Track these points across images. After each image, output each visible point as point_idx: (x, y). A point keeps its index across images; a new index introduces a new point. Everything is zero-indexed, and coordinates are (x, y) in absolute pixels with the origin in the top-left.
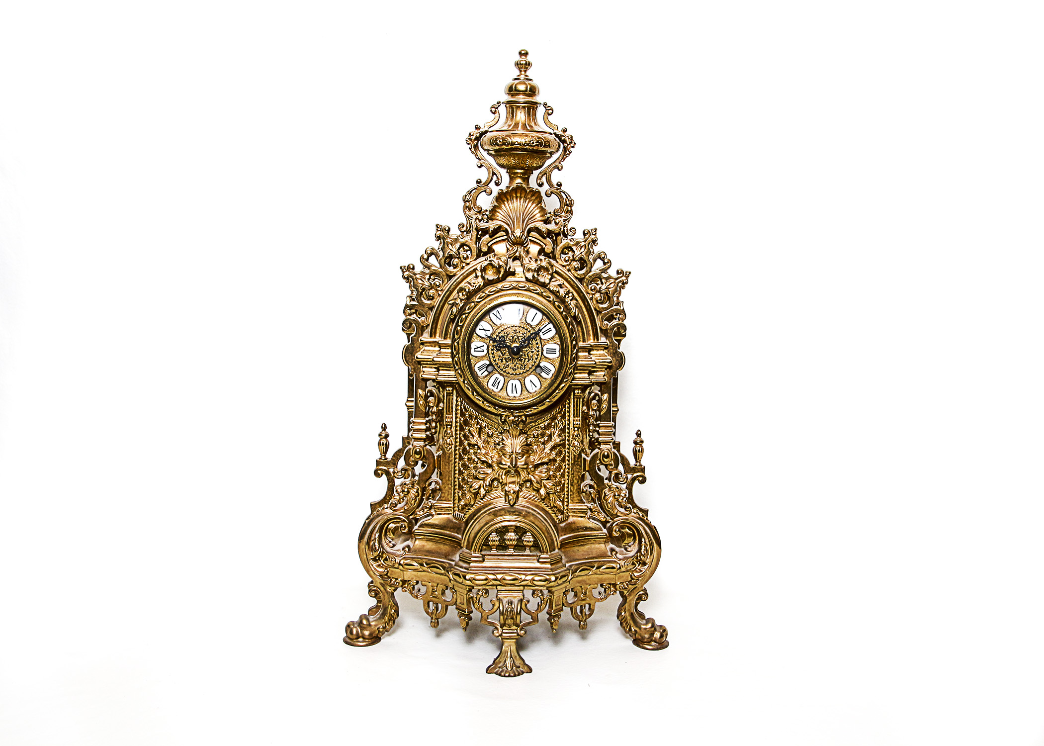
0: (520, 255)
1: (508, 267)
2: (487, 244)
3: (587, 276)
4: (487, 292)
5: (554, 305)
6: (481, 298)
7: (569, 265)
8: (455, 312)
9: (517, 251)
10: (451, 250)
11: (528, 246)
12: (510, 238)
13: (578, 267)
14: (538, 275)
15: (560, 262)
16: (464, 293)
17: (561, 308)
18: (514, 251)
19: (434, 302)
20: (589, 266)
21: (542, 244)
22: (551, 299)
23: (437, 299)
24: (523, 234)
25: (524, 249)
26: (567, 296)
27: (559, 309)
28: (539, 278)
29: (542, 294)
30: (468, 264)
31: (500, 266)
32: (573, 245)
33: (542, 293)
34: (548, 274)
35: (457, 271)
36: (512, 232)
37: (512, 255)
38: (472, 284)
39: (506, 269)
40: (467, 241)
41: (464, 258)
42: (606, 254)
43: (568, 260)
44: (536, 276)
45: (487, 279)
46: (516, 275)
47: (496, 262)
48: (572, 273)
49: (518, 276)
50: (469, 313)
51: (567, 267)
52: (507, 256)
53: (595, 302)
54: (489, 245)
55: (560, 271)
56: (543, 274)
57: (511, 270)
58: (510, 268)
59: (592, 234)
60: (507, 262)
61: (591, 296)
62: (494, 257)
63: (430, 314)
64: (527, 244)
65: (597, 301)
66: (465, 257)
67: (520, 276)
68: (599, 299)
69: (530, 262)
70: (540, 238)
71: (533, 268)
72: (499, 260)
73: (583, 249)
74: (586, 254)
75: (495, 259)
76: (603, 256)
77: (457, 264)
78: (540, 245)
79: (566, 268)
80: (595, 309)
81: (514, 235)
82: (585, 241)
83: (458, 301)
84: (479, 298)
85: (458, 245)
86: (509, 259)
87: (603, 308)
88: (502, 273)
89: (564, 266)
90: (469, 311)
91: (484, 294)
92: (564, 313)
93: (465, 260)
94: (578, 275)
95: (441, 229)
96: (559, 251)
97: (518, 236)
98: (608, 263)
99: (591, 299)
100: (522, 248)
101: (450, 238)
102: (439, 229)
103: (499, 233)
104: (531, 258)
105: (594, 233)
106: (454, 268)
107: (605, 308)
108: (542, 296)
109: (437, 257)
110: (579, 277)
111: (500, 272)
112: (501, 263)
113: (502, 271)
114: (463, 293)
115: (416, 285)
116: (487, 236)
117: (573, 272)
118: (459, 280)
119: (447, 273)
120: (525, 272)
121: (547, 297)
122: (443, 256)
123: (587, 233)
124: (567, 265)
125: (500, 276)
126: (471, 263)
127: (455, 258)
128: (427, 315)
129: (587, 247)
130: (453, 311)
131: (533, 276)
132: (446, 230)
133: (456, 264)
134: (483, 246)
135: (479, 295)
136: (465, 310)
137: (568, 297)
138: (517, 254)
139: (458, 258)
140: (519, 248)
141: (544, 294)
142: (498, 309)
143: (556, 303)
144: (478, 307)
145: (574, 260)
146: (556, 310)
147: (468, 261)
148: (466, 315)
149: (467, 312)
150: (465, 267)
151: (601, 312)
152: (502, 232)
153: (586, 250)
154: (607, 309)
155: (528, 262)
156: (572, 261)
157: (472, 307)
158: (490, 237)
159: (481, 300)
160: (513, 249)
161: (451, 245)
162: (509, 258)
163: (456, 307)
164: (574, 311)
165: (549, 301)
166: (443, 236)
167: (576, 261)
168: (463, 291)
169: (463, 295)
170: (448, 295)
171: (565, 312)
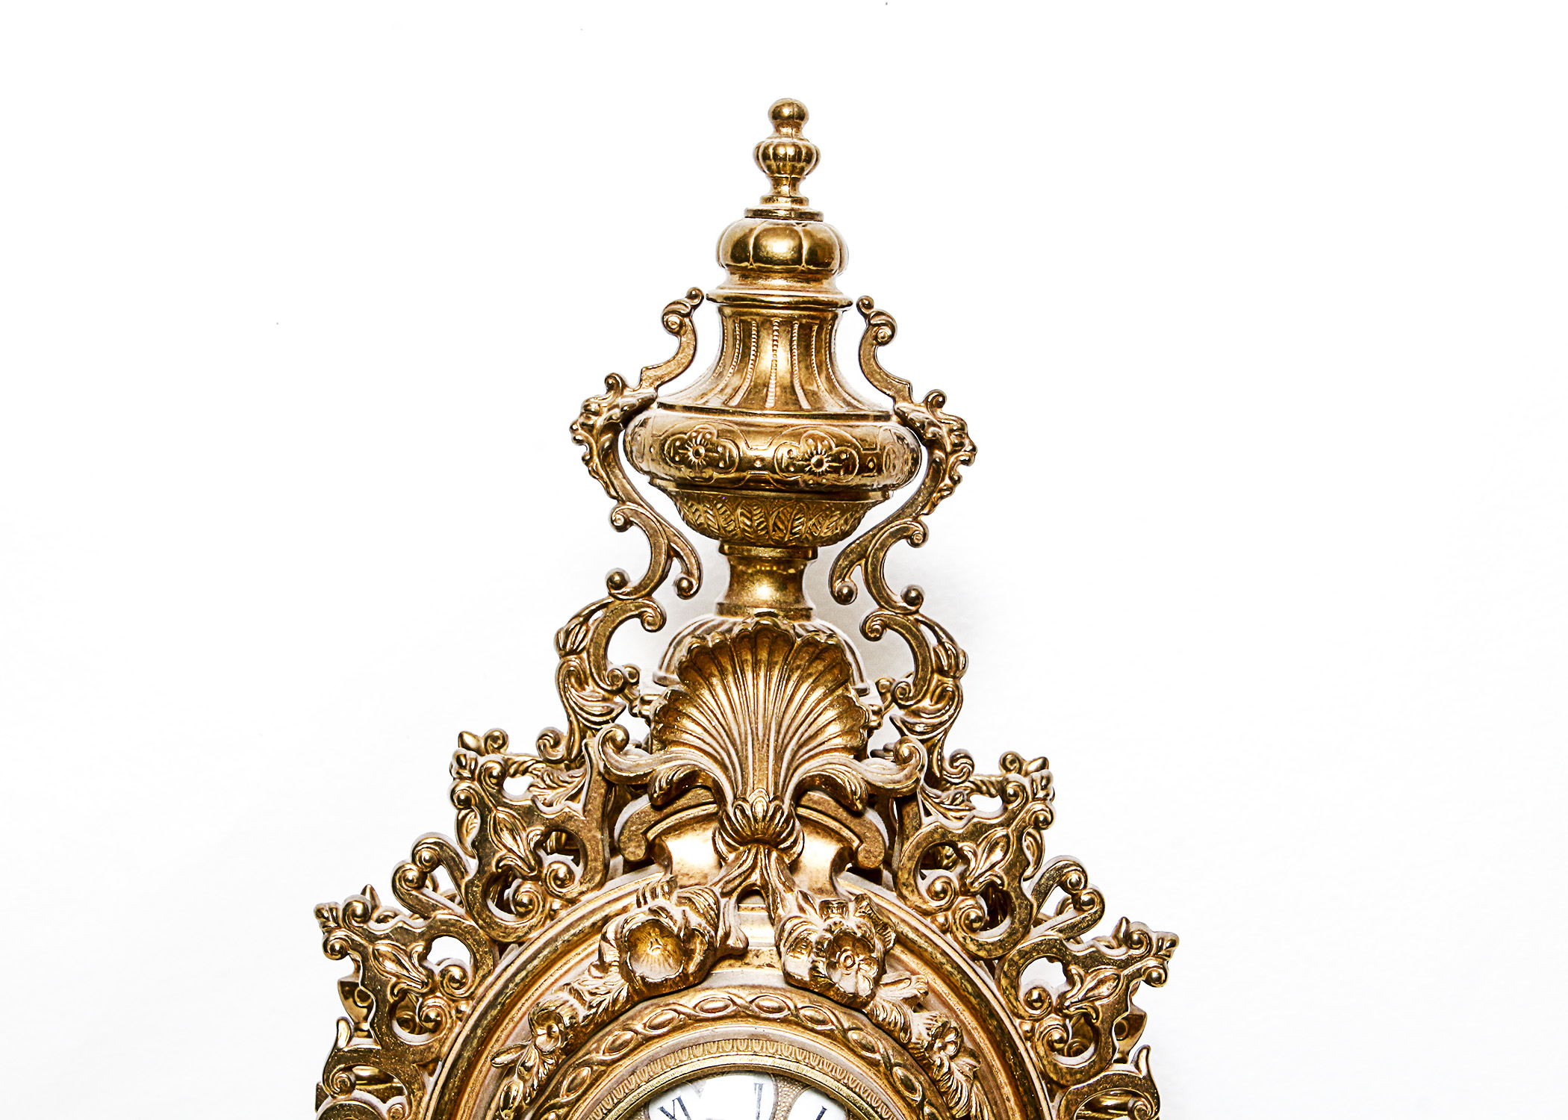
0: (765, 885)
1: (720, 933)
2: (645, 833)
3: (1014, 952)
4: (639, 1027)
5: (888, 1076)
6: (618, 1049)
7: (947, 910)
8: (518, 1099)
9: (753, 868)
10: (510, 850)
11: (797, 849)
12: (729, 818)
13: (979, 919)
14: (831, 966)
15: (914, 899)
16: (555, 1028)
17: (912, 1089)
18: (745, 867)
19: (442, 1043)
20: (1021, 914)
21: (846, 833)
22: (877, 1056)
23: (451, 1029)
24: (778, 808)
25: (780, 860)
26: (938, 1044)
27: (907, 1094)
28: (836, 977)
29: (845, 1037)
30: (572, 902)
31: (691, 934)
32: (963, 838)
33: (845, 1031)
34: (869, 961)
35: (531, 928)
36: (735, 797)
37: (737, 882)
38: (588, 998)
39: (711, 944)
40: (572, 817)
41: (556, 878)
42: (1084, 872)
43: (944, 891)
44: (822, 968)
45: (643, 978)
46: (750, 957)
47: (676, 912)
48: (956, 939)
49: (756, 961)
50: (572, 1104)
51: (941, 919)
52: (717, 890)
53: (1041, 1050)
54: (651, 835)
55: (912, 935)
56: (849, 962)
57: (731, 942)
58: (727, 935)
59: (1034, 799)
60: (718, 916)
61: (1027, 1027)
62: (670, 893)
63: (423, 1087)
64: (792, 839)
65: (1051, 1045)
66: (561, 875)
67: (764, 959)
68: (1056, 1036)
69: (802, 909)
70: (842, 814)
71: (813, 938)
72: (687, 908)
73: (998, 854)
74: (1007, 871)
75: (670, 905)
76: (1074, 877)
77: (531, 901)
78: (840, 838)
79: (934, 921)
80: (1044, 1075)
81: (743, 811)
82: (1006, 824)
83: (532, 1058)
84: (612, 1050)
85: (536, 831)
86: (723, 901)
87: (1071, 1071)
88: (698, 958)
89: (926, 913)
90: (573, 1096)
91: (628, 1035)
92: (927, 1110)
93: (561, 886)
94: (980, 946)
95: (472, 772)
96: (910, 859)
97: (760, 815)
98: (1091, 902)
99: (1029, 1036)
100: (774, 854)
101: (506, 805)
102: (466, 774)
103: (690, 795)
104: (805, 896)
105: (1041, 794)
106: (522, 915)
107: (1080, 1071)
108: (846, 1044)
109: (458, 874)
110: (982, 953)
111: (688, 954)
112: (695, 921)
113: (699, 948)
114: (550, 1028)
115: (374, 978)
116: (643, 803)
117: (960, 935)
118: (536, 962)
119: (494, 934)
120: (782, 949)
121: (864, 1047)
122: (480, 870)
123: (1016, 795)
124: (940, 909)
125: (692, 968)
126: (584, 898)
127: (525, 878)
128: (411, 1092)
129: (1013, 848)
130: (513, 1093)
131: (814, 968)
132: (491, 776)
133: (525, 900)
134: (630, 840)
135: (610, 1038)
136: (555, 1093)
137: (943, 1048)
138: (755, 877)
139: (536, 879)
140: (761, 856)
141: (853, 1035)
142: (678, 1093)
143: (899, 1072)
144: (605, 1084)
145: (965, 891)
146: (896, 1098)
147: (572, 890)
148: (562, 1111)
149: (564, 1099)
150: (563, 913)
151: (1064, 1087)
152: (701, 791)
153: (1010, 856)
154: (1086, 1073)
155: (796, 912)
156: (956, 894)
157: (583, 1081)
158: (656, 807)
159: (616, 1055)
160: (737, 858)
161: (511, 832)
162: (724, 895)
163: (521, 1077)
164: (964, 1100)
165: (873, 1064)
166: (482, 799)
167: (974, 895)
168: (552, 1023)
169: (549, 1034)
170: (494, 1018)
171: (931, 1104)
